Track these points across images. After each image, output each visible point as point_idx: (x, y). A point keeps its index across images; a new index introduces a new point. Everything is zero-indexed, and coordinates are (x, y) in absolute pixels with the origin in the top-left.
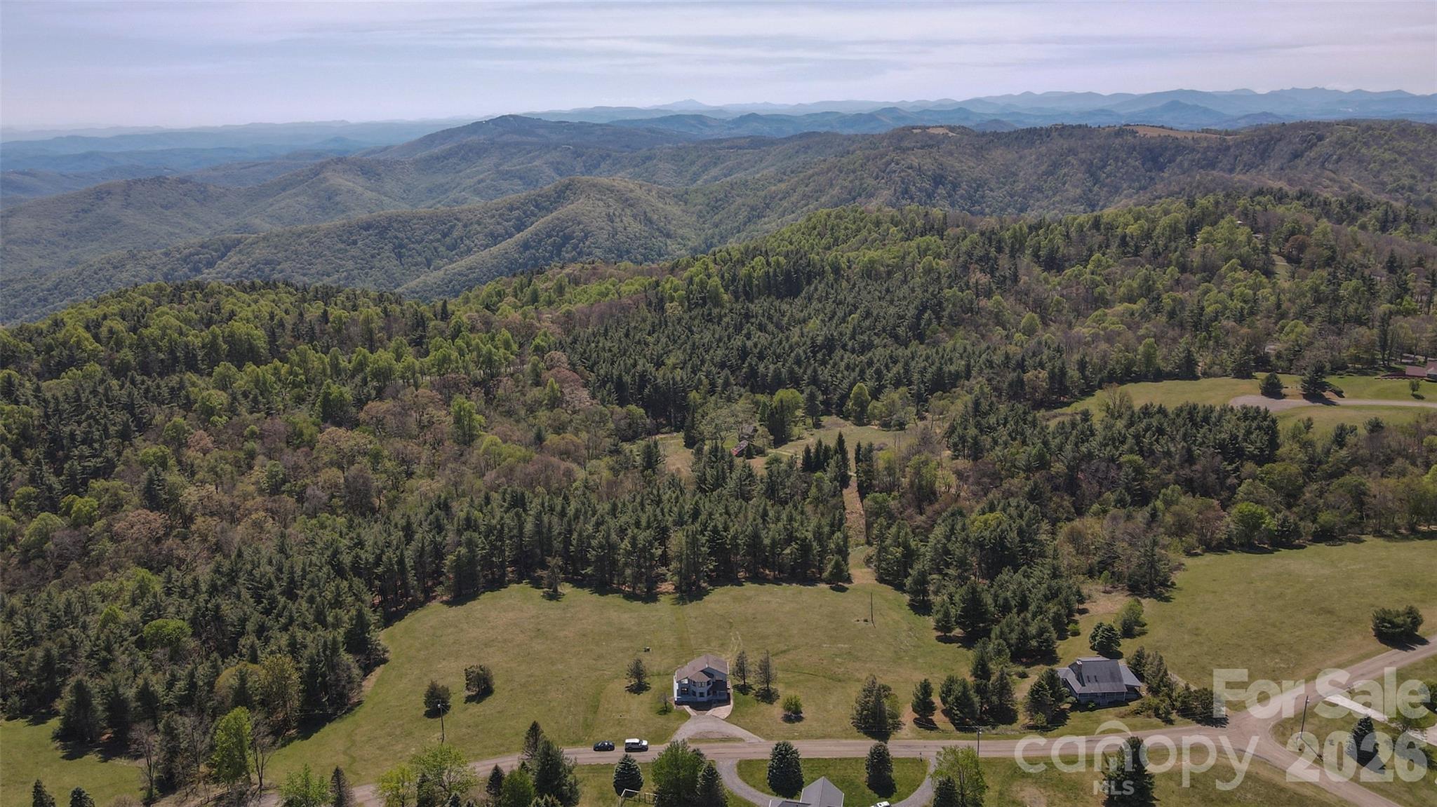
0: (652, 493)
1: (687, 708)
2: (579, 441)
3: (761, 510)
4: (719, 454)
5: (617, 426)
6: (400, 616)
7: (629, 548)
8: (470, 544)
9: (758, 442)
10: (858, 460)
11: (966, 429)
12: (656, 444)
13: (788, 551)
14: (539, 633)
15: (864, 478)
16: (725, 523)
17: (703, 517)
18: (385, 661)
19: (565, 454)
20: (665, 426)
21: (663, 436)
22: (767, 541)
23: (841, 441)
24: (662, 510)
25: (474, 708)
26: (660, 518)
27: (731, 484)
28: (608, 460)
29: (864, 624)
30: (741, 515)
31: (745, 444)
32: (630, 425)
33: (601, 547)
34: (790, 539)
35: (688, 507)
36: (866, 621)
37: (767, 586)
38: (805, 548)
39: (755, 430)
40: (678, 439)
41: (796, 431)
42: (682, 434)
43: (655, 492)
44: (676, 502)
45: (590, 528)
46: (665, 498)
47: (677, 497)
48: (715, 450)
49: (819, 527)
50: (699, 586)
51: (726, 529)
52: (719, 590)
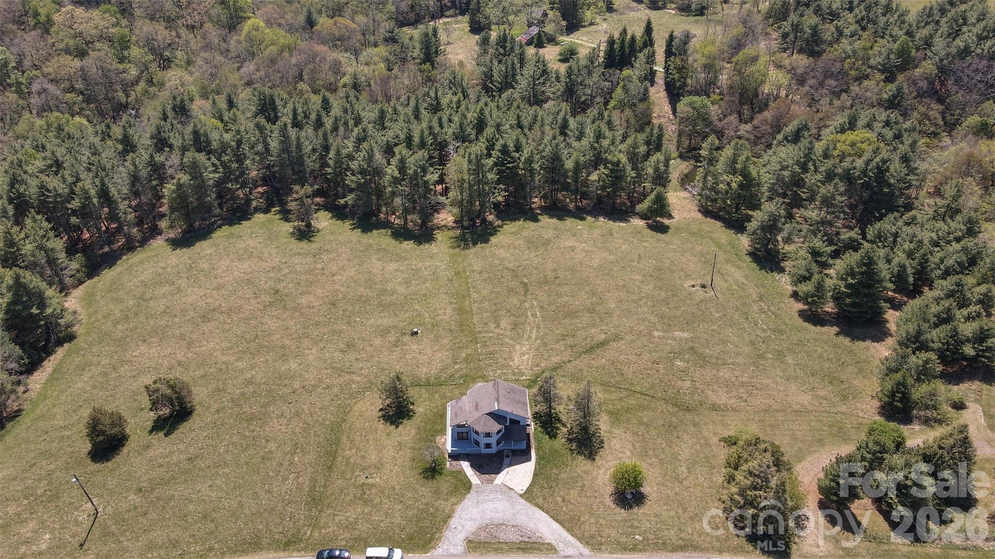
0: (428, 95)
1: (466, 466)
2: (353, 26)
3: (560, 118)
4: (508, 45)
5: (397, 8)
6: (111, 260)
7: (396, 174)
8: (194, 170)
9: (549, 28)
10: (669, 53)
11: (802, 15)
12: (435, 31)
13: (594, 177)
14: (278, 299)
15: (676, 76)
16: (518, 140)
17: (489, 131)
18: (71, 338)
19: (338, 41)
20: (449, 8)
21: (446, 20)
22: (569, 164)
23: (649, 30)
24: (440, 119)
25: (161, 445)
26: (437, 129)
27: (523, 83)
28: (382, 50)
29: (701, 291)
30: (537, 127)
31: (535, 30)
32: (412, 7)
33: (363, 172)
34: (597, 161)
35: (471, 116)
36: (703, 286)
37: (569, 222)
38: (617, 174)
39: (545, 15)
40: (462, 23)
41: (588, 15)
42: (467, 18)
43: (432, 94)
44: (458, 107)
45: (350, 144)
46: (445, 101)
47: (459, 101)
48: (503, 40)
49: (635, 146)
50: (484, 221)
51: (518, 148)
52: (510, 227)
